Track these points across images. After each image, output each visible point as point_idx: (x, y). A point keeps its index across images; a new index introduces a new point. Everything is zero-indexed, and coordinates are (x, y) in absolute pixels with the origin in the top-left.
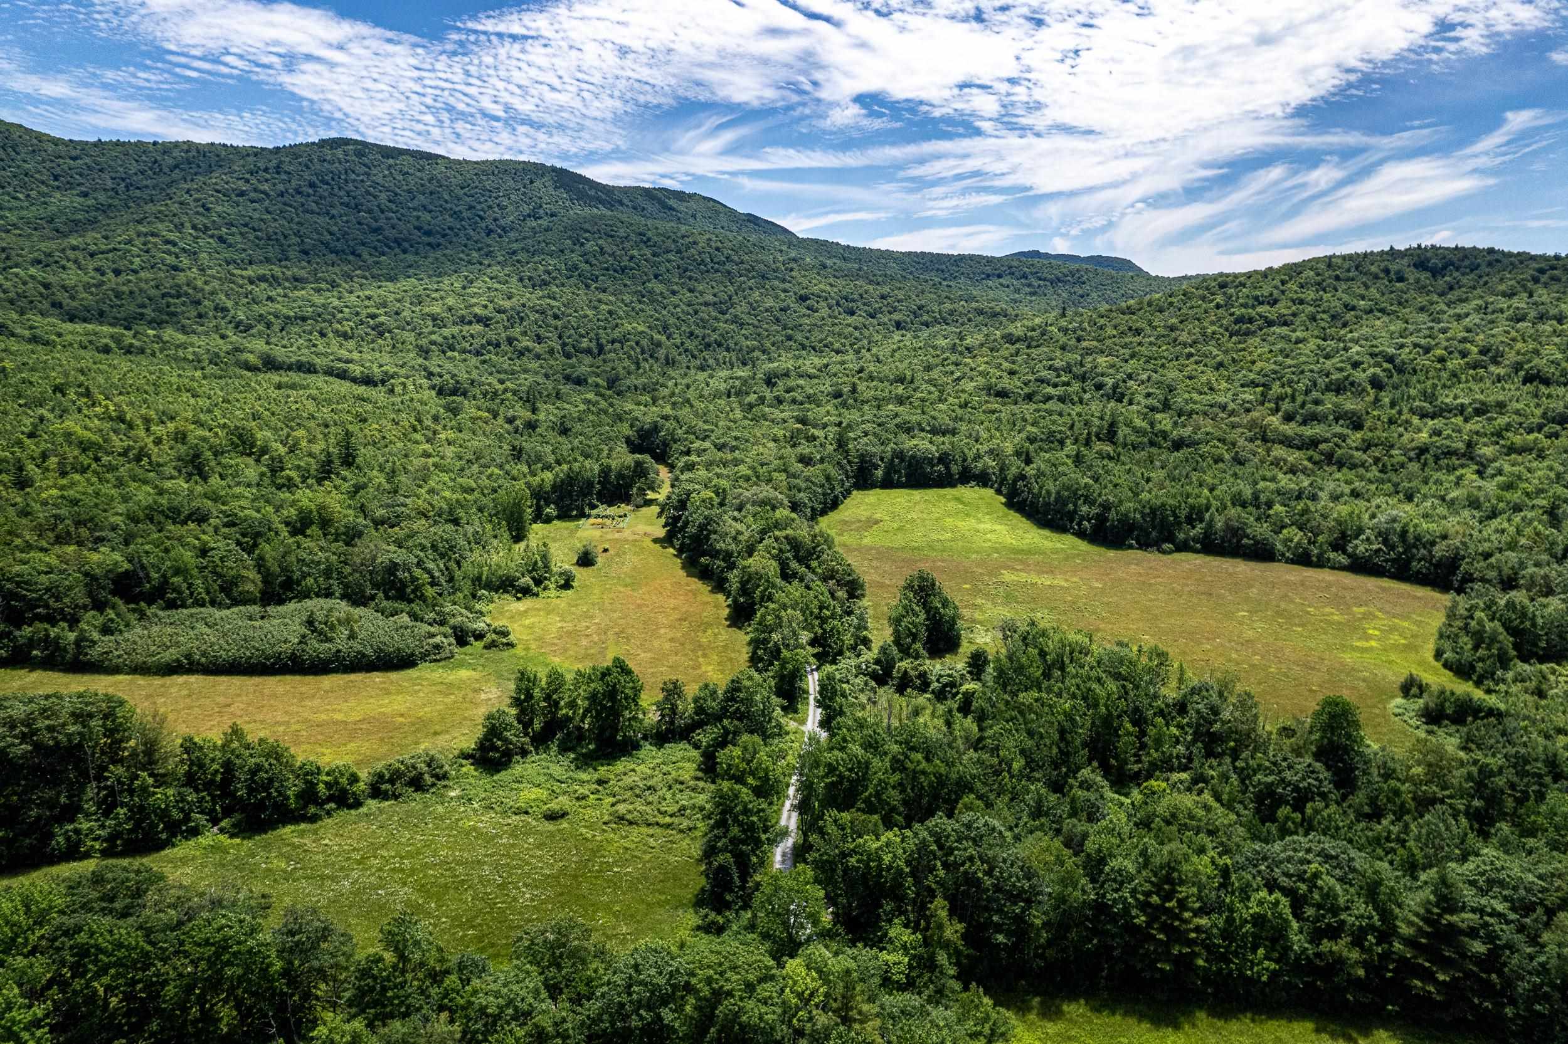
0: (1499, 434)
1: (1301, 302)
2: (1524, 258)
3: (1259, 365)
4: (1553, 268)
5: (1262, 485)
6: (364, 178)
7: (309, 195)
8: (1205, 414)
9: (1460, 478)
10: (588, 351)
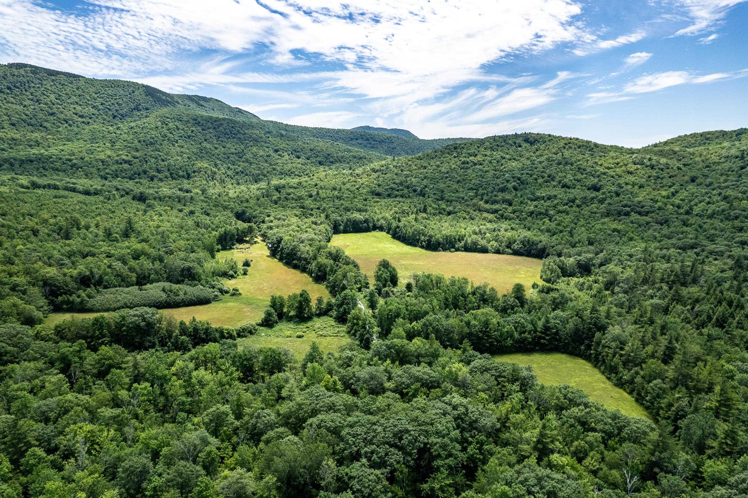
0: (555, 206)
1: (486, 156)
2: (560, 138)
3: (473, 181)
4: (569, 143)
5: (481, 227)
6: (40, 86)
7: (8, 94)
8: (456, 201)
9: (544, 222)
10: (183, 177)
